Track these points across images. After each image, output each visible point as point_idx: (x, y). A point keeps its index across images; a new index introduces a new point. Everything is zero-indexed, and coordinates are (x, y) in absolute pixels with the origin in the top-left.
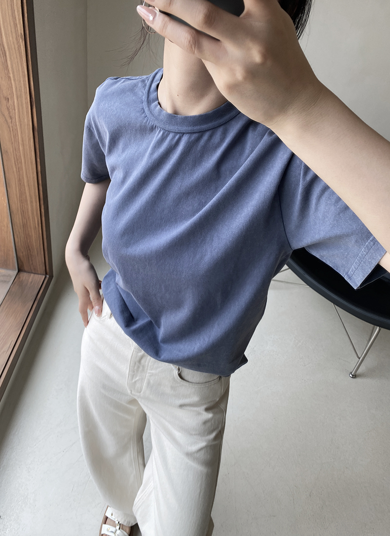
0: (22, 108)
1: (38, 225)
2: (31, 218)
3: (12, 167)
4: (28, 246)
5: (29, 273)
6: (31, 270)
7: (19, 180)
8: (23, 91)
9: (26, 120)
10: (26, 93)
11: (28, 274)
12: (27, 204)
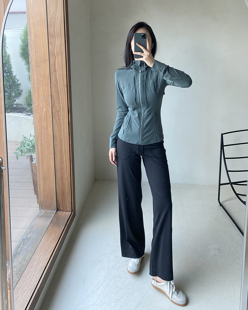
0: (64, 114)
1: (69, 176)
2: (65, 173)
3: (58, 144)
4: (63, 191)
5: (63, 211)
6: (64, 209)
7: (61, 150)
8: (65, 107)
9: (66, 120)
10: (66, 107)
12: (64, 164)
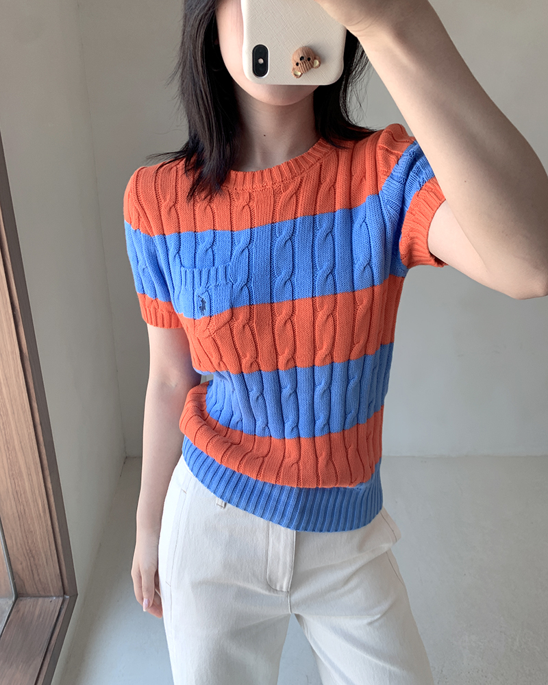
2: (31, 502)
4: (31, 551)
5: (34, 597)
6: (38, 591)
9: (9, 346)
11: (33, 599)
12: (23, 480)
